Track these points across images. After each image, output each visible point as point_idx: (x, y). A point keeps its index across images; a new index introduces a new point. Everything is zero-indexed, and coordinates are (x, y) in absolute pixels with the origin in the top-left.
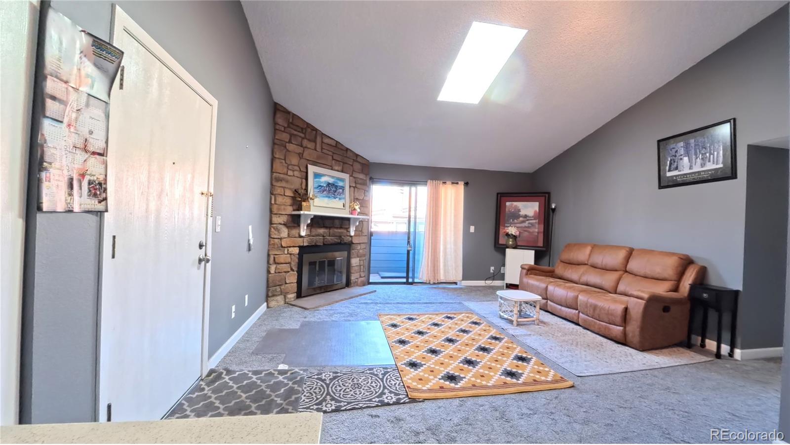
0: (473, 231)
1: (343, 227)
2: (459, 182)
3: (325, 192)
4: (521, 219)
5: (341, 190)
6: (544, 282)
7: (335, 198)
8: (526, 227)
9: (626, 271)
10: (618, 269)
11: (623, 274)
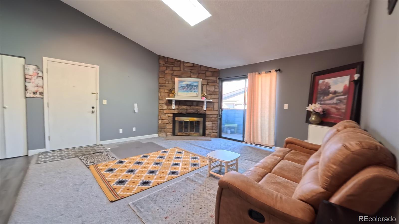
0: (287, 108)
1: (199, 105)
2: (272, 71)
3: (185, 89)
4: (331, 96)
5: (195, 87)
7: (191, 91)
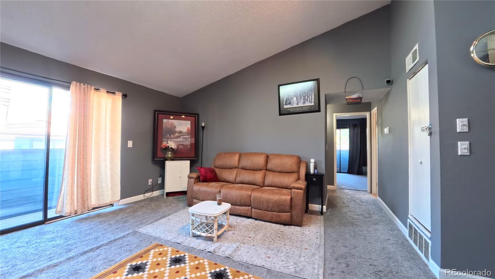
0: (131, 146)
2: (117, 93)
4: (177, 134)
6: (216, 187)
8: (180, 141)
9: (267, 170)
10: (262, 169)
11: (266, 171)
